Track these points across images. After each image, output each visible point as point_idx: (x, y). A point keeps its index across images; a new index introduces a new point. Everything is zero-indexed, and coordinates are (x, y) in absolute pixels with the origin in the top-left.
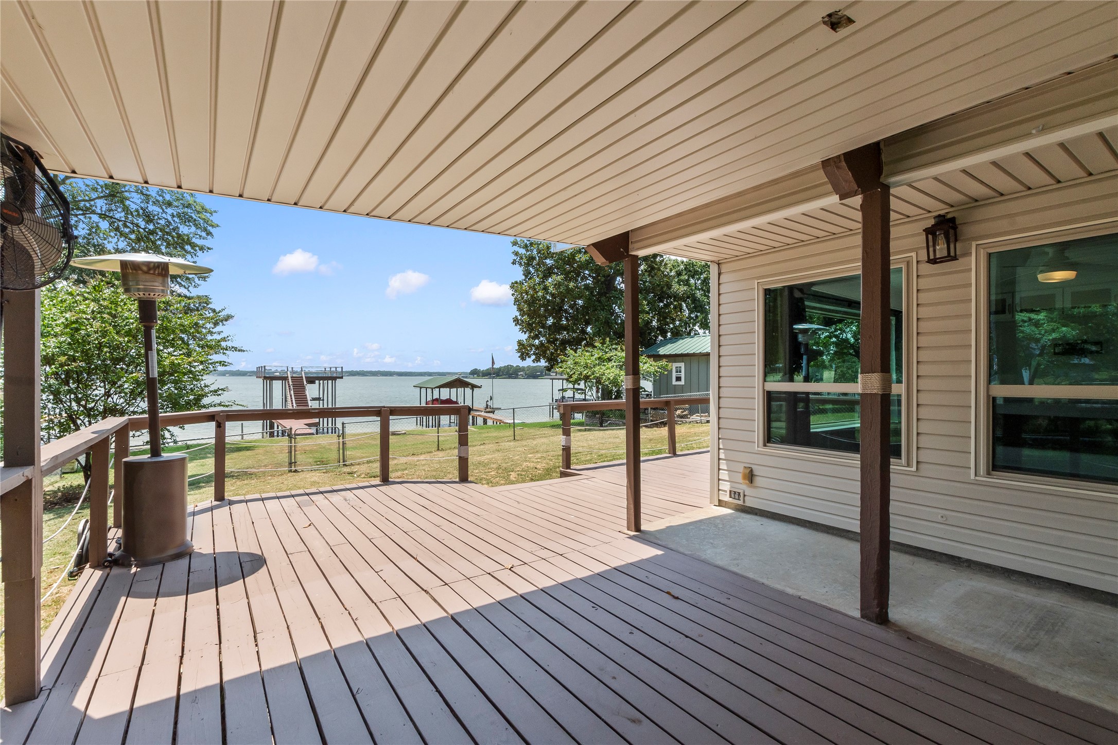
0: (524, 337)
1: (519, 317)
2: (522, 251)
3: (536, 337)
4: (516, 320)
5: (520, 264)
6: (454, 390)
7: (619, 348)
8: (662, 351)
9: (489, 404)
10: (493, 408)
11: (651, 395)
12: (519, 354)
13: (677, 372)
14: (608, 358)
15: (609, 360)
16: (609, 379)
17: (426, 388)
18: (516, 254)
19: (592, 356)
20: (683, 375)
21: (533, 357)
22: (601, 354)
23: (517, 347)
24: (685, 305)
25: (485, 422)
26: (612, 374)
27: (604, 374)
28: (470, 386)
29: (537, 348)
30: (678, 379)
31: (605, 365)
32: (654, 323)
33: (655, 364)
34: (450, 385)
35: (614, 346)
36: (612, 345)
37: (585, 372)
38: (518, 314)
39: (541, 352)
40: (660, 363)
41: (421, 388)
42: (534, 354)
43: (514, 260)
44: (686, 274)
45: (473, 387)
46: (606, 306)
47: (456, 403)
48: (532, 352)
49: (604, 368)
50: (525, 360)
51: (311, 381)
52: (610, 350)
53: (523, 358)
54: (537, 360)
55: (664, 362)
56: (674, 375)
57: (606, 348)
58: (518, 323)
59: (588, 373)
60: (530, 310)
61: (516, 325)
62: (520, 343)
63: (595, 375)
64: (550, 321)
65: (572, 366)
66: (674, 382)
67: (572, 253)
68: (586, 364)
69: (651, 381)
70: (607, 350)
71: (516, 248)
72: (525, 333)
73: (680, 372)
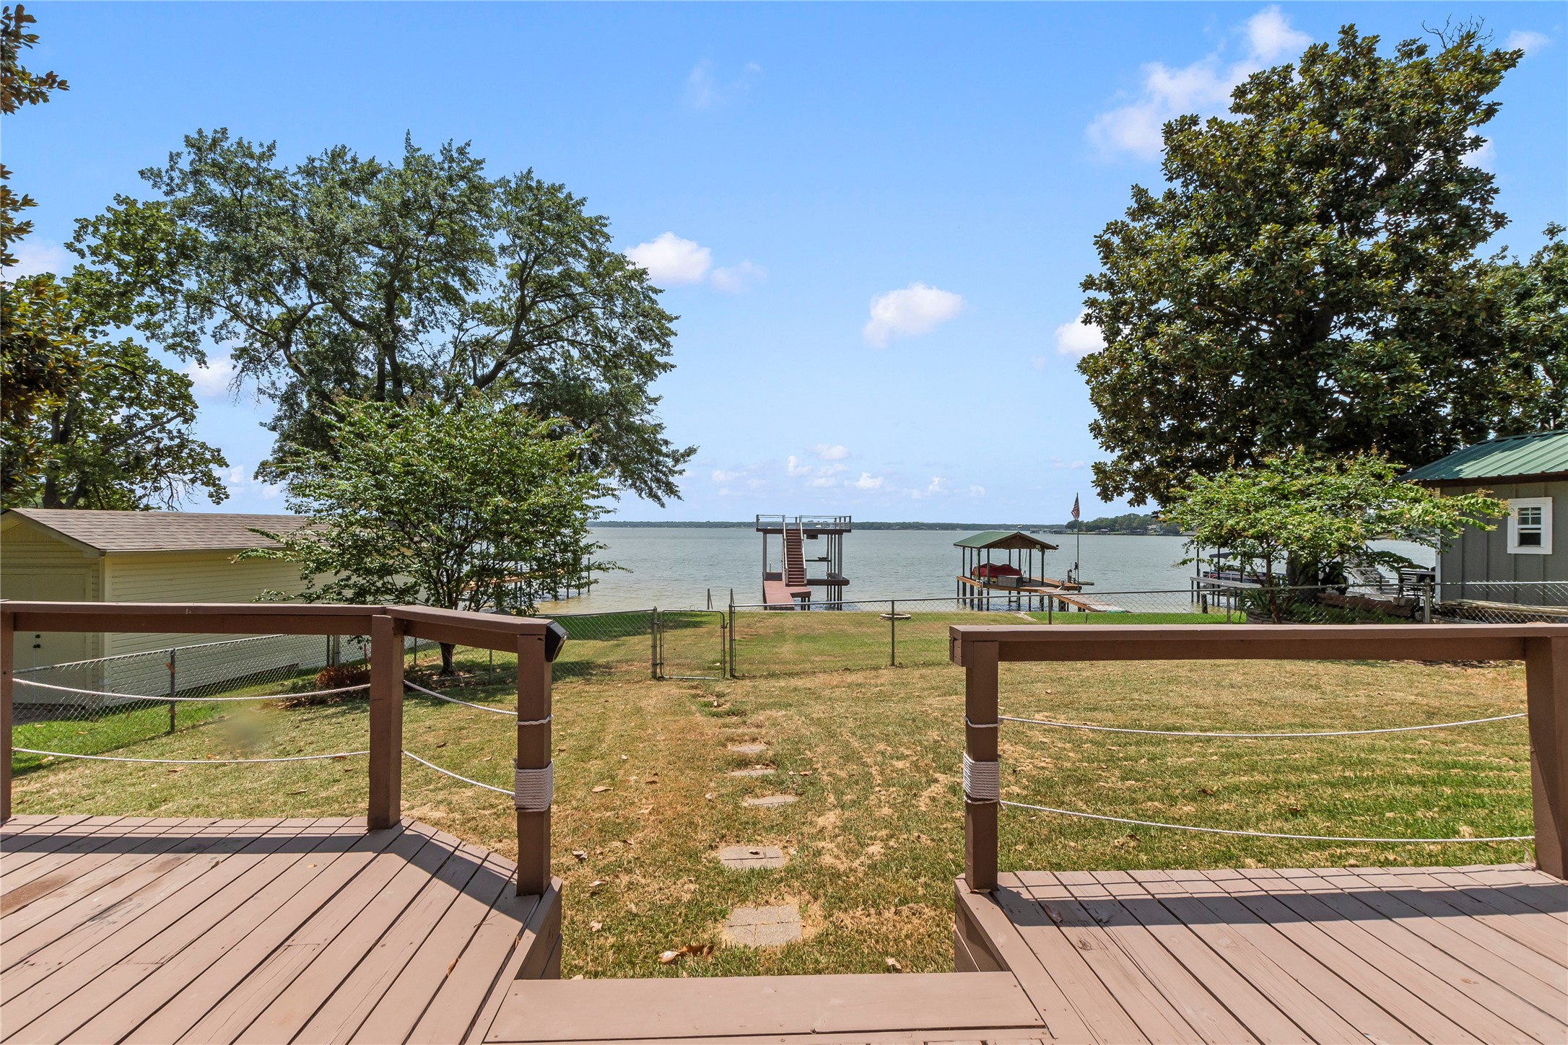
0: (1110, 458)
1: (1102, 423)
2: (1104, 296)
3: (1136, 455)
4: (1095, 429)
5: (1100, 322)
6: (1015, 552)
7: (1333, 468)
8: (1470, 470)
9: (1073, 575)
10: (1079, 583)
11: (1433, 578)
12: (1099, 490)
13: (1523, 521)
14: (1300, 491)
15: (1304, 493)
16: (1299, 538)
17: (972, 548)
18: (1092, 303)
19: (1254, 485)
20: (1546, 529)
21: (1129, 495)
22: (1278, 479)
23: (1095, 478)
24: (1540, 368)
25: (1063, 606)
26: (1307, 527)
27: (1283, 526)
28: (1038, 546)
29: (1137, 477)
30: (1529, 539)
31: (1288, 506)
32: (1446, 410)
33: (1450, 502)
34: (1006, 543)
35: (1318, 464)
36: (1312, 461)
37: (1231, 522)
38: (1098, 416)
39: (1149, 484)
40: (1464, 501)
41: (964, 547)
42: (1130, 489)
43: (1088, 315)
44: (1546, 292)
45: (1044, 547)
46: (1300, 376)
47: (1018, 572)
48: (1127, 486)
49: (1286, 512)
50: (1111, 500)
51: (813, 534)
52: (1308, 471)
53: (1106, 496)
54: (1139, 500)
55: (1479, 497)
56: (1514, 529)
57: (1296, 467)
58: (1099, 434)
59: (1238, 523)
60: (1115, 403)
61: (1096, 437)
62: (1099, 469)
63: (1259, 527)
64: (1167, 424)
65: (1197, 508)
66: (1513, 547)
67: (1207, 273)
68: (1236, 502)
69: (1433, 546)
70: (1297, 472)
71: (1092, 293)
72: (1113, 451)
73: (1537, 520)
